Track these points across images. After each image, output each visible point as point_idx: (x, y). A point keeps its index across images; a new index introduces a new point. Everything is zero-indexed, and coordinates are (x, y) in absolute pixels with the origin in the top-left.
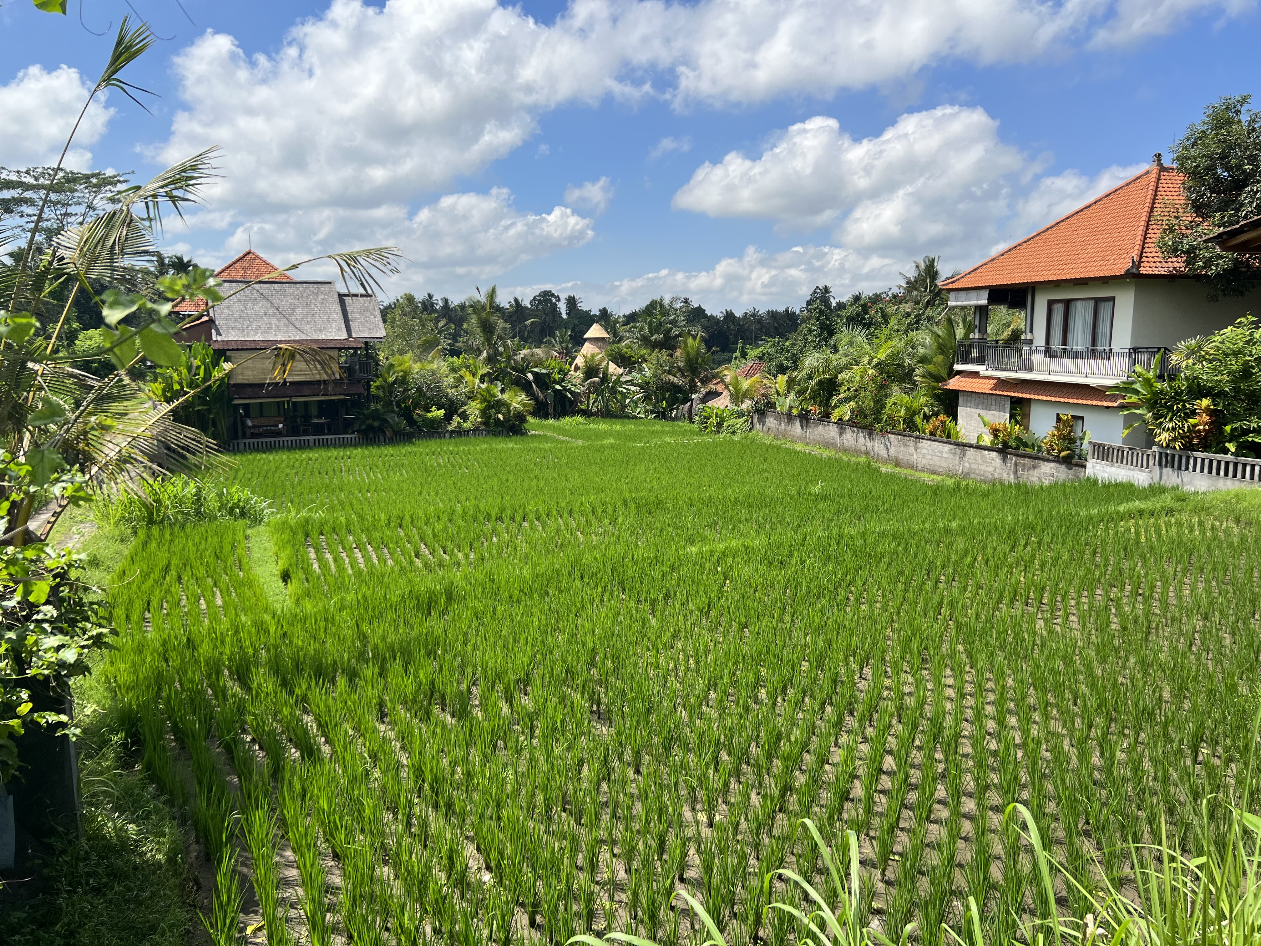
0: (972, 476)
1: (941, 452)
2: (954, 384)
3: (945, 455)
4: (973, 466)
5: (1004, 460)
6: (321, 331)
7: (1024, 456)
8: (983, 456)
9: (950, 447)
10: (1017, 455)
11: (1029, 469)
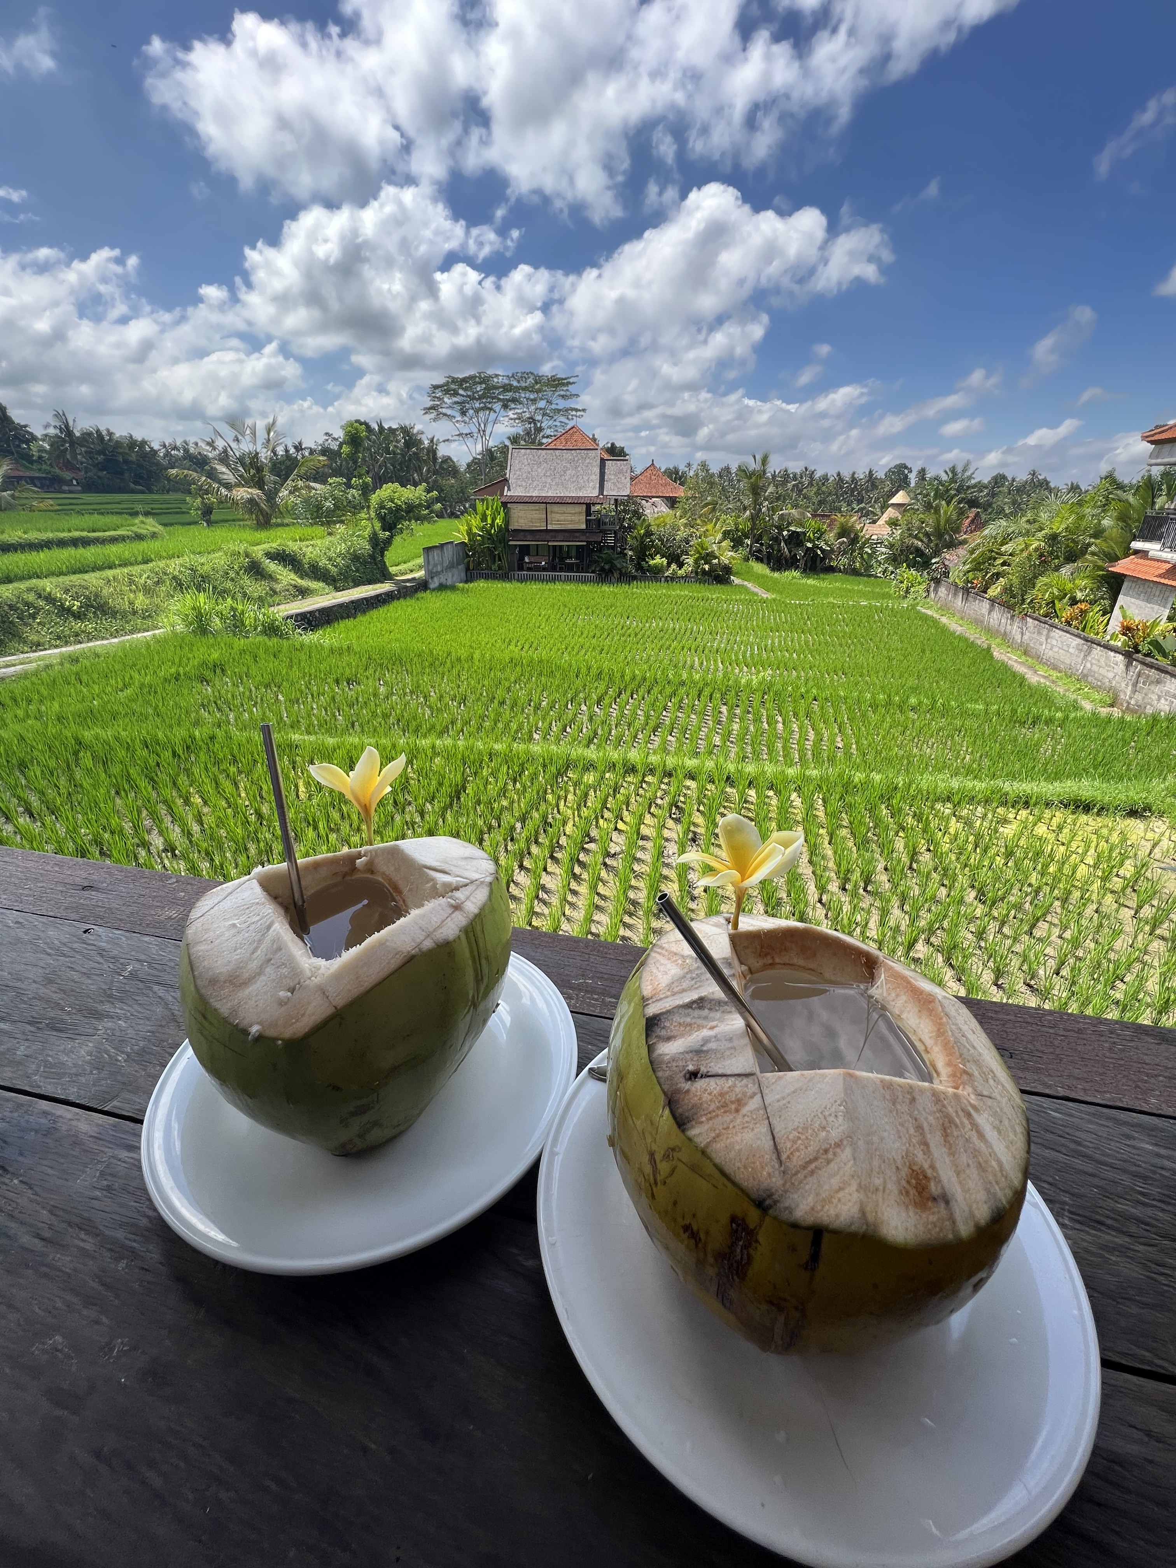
0: (1090, 679)
1: (1069, 646)
2: (1121, 567)
3: (1071, 650)
4: (1095, 668)
5: (1128, 666)
6: (580, 489)
7: (1151, 666)
8: (1107, 658)
9: (1079, 641)
10: (1143, 663)
11: (1152, 682)
